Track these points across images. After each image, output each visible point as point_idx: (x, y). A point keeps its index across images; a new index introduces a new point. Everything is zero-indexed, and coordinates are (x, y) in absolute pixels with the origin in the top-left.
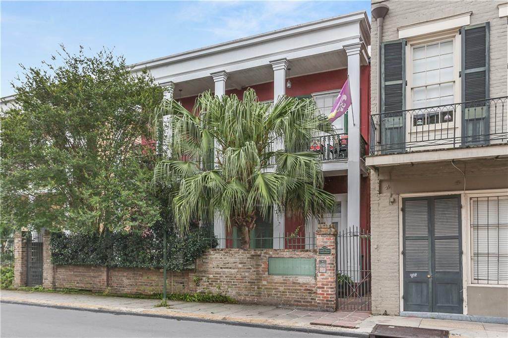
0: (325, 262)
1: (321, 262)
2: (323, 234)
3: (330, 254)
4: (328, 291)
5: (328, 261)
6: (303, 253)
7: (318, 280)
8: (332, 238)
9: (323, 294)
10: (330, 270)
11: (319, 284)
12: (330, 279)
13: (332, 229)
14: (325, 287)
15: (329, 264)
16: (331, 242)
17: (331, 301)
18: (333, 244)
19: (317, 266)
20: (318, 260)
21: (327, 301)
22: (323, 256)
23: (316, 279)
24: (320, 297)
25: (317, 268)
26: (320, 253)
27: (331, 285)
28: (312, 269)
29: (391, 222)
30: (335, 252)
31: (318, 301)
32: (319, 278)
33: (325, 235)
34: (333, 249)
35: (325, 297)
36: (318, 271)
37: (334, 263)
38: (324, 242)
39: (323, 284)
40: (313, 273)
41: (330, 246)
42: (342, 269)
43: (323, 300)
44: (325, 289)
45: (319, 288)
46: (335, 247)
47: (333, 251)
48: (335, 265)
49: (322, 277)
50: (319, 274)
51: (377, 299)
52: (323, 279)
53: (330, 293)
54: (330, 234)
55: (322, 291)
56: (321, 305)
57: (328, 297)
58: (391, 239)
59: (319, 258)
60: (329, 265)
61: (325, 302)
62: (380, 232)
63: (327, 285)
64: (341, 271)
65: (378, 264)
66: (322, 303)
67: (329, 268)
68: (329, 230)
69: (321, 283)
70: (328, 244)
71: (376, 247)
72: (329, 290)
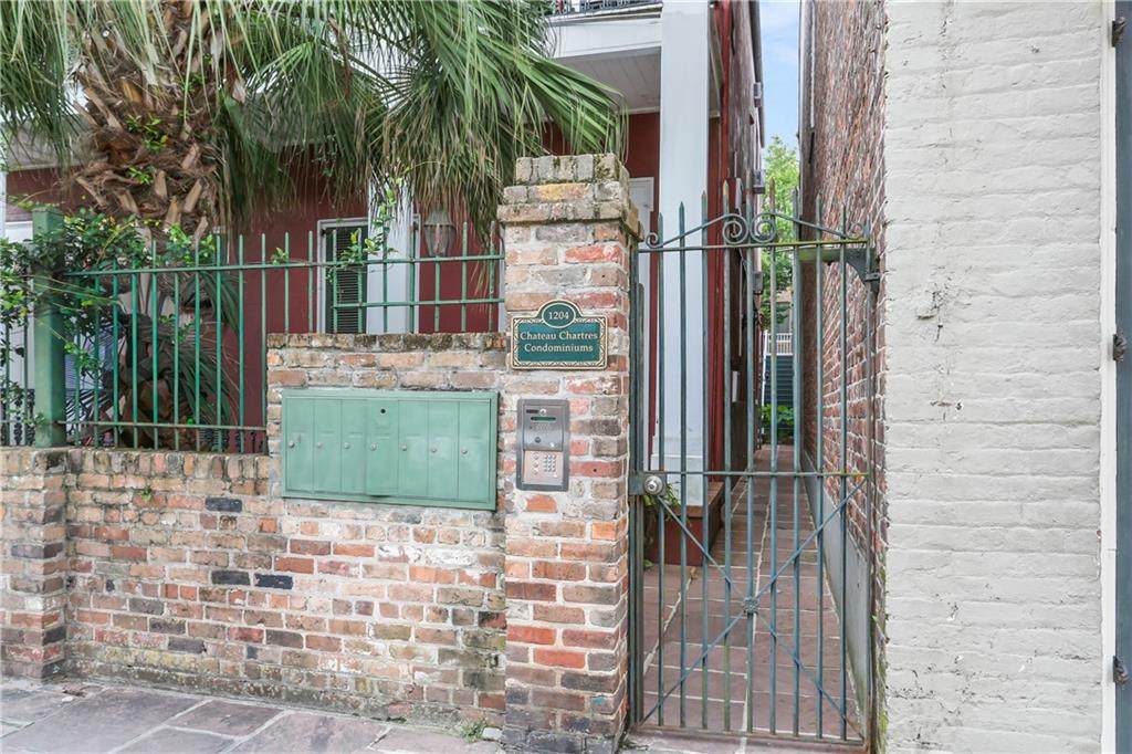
0: (557, 415)
1: (532, 414)
2: (551, 222)
3: (594, 356)
4: (578, 617)
5: (583, 411)
6: (417, 354)
7: (513, 536)
8: (609, 248)
9: (545, 636)
10: (591, 469)
11: (521, 569)
12: (590, 537)
13: (610, 184)
14: (560, 585)
15: (592, 427)
16: (600, 280)
17: (600, 684)
18: (614, 291)
19: (509, 439)
20: (511, 403)
21: (570, 680)
22: (543, 377)
23: (499, 529)
24: (520, 655)
25: (509, 457)
26: (523, 356)
27: (599, 575)
28: (477, 461)
29: (1046, 123)
30: (625, 350)
31: (510, 682)
32: (522, 520)
33: (560, 230)
34: (616, 321)
35: (559, 658)
36: (512, 479)
37: (622, 419)
38: (549, 277)
39: (544, 569)
40: (483, 492)
41: (594, 300)
42: (672, 464)
43: (539, 676)
44: (560, 600)
45: (519, 590)
46: (623, 310)
47: (616, 342)
48: (626, 433)
49: (541, 517)
50: (519, 498)
51: (925, 681)
52: (544, 529)
53: (589, 626)
54: (596, 220)
55: (541, 614)
56: (531, 707)
57: (577, 660)
58: (1040, 242)
59: (518, 387)
60: (590, 439)
61: (559, 688)
62: (956, 197)
63: (573, 573)
64: (661, 472)
65: (937, 428)
66: (538, 694)
67: (589, 458)
68: (589, 192)
69: (531, 560)
70: (584, 288)
71: (924, 303)
72: (588, 609)
